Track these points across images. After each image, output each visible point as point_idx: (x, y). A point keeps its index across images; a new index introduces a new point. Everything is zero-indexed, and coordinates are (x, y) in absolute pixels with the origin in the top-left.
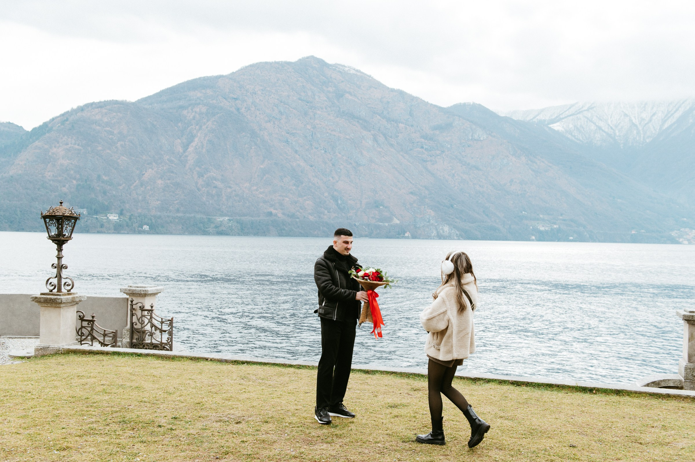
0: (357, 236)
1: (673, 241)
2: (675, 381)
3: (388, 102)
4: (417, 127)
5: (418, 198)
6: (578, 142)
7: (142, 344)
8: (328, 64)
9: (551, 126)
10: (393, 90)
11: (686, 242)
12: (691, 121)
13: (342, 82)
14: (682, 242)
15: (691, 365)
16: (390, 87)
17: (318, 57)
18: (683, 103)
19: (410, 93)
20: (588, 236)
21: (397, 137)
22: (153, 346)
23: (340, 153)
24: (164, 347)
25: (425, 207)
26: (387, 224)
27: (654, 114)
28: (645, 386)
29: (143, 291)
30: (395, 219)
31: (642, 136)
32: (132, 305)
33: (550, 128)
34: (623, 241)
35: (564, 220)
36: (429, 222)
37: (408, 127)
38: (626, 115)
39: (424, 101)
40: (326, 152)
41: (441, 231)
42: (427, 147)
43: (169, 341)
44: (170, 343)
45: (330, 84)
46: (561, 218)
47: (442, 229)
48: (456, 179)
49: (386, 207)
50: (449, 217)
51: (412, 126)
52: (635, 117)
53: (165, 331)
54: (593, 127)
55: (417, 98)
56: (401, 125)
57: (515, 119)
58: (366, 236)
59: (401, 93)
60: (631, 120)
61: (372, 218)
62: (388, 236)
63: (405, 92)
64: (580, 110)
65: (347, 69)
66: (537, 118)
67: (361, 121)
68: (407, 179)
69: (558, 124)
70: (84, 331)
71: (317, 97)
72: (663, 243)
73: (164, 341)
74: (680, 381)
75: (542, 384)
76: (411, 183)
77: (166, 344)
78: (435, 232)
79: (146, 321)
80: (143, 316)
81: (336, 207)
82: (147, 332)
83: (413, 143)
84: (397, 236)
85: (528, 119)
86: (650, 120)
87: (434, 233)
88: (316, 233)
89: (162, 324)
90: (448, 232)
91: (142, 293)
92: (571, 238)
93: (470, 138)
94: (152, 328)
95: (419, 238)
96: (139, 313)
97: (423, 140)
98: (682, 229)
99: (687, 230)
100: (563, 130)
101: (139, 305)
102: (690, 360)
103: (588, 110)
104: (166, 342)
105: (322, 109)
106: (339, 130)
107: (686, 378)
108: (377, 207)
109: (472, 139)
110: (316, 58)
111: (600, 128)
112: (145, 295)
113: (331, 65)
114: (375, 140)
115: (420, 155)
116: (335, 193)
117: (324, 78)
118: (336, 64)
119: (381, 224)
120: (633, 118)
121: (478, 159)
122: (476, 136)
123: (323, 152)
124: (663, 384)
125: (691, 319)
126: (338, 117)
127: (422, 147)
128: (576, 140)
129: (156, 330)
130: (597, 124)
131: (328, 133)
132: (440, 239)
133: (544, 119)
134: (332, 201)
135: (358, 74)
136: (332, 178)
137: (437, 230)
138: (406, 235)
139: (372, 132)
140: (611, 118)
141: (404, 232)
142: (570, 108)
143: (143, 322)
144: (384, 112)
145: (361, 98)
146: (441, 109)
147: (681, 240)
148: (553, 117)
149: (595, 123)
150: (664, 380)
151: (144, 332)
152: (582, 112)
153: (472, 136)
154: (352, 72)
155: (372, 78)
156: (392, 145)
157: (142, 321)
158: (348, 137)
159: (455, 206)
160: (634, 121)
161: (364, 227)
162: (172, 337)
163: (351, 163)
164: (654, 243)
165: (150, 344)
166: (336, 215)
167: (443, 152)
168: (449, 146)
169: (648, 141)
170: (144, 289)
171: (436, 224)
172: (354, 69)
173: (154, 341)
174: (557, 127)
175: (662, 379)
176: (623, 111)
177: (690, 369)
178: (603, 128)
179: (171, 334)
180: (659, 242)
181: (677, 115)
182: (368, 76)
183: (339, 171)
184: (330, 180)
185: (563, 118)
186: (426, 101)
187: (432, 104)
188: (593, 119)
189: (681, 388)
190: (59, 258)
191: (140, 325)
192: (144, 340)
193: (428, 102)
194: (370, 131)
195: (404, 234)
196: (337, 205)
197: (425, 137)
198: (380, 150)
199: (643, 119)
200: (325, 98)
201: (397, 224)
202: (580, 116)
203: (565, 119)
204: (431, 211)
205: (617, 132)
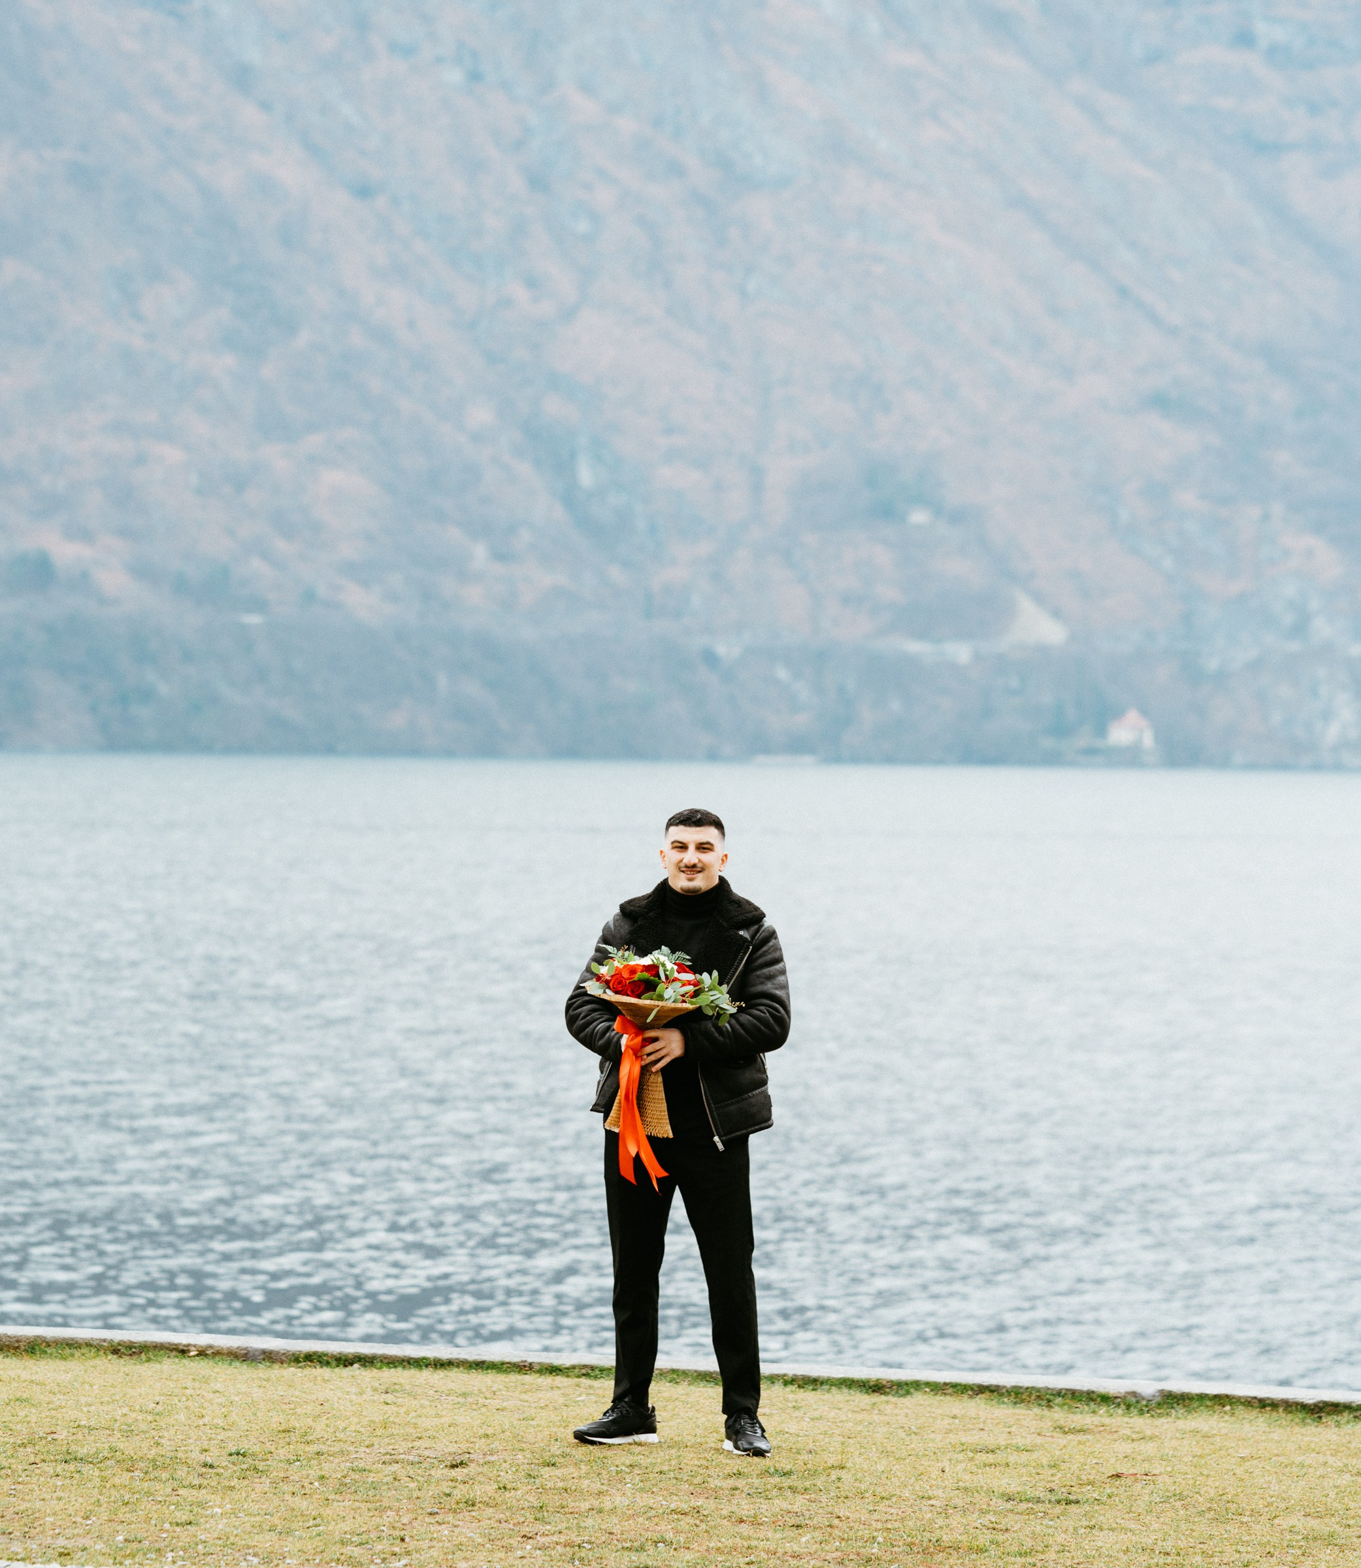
5: (1213, 439)
23: (587, 91)
25: (1266, 517)
26: (961, 652)
30: (1027, 607)
36: (1300, 629)
40: (475, 76)
42: (1280, 34)
49: (955, 519)
61: (846, 601)
68: (1123, 292)
76: (1156, 320)
81: (558, 512)
84: (1048, 743)
88: (397, 720)
108: (887, 512)
115: (1226, 104)
116: (554, 407)
119: (915, 647)
123: (454, 76)
127: (1244, 39)
134: (524, 468)
136: (531, 284)
138: (1121, 734)
141: (1105, 716)
161: (782, 673)
163: (676, 170)
166: (564, 580)
183: (583, 227)
184: (508, 303)
195: (1101, 730)
196: (570, 498)
198: (911, 59)
201: (1042, 649)
204: (1318, 543)
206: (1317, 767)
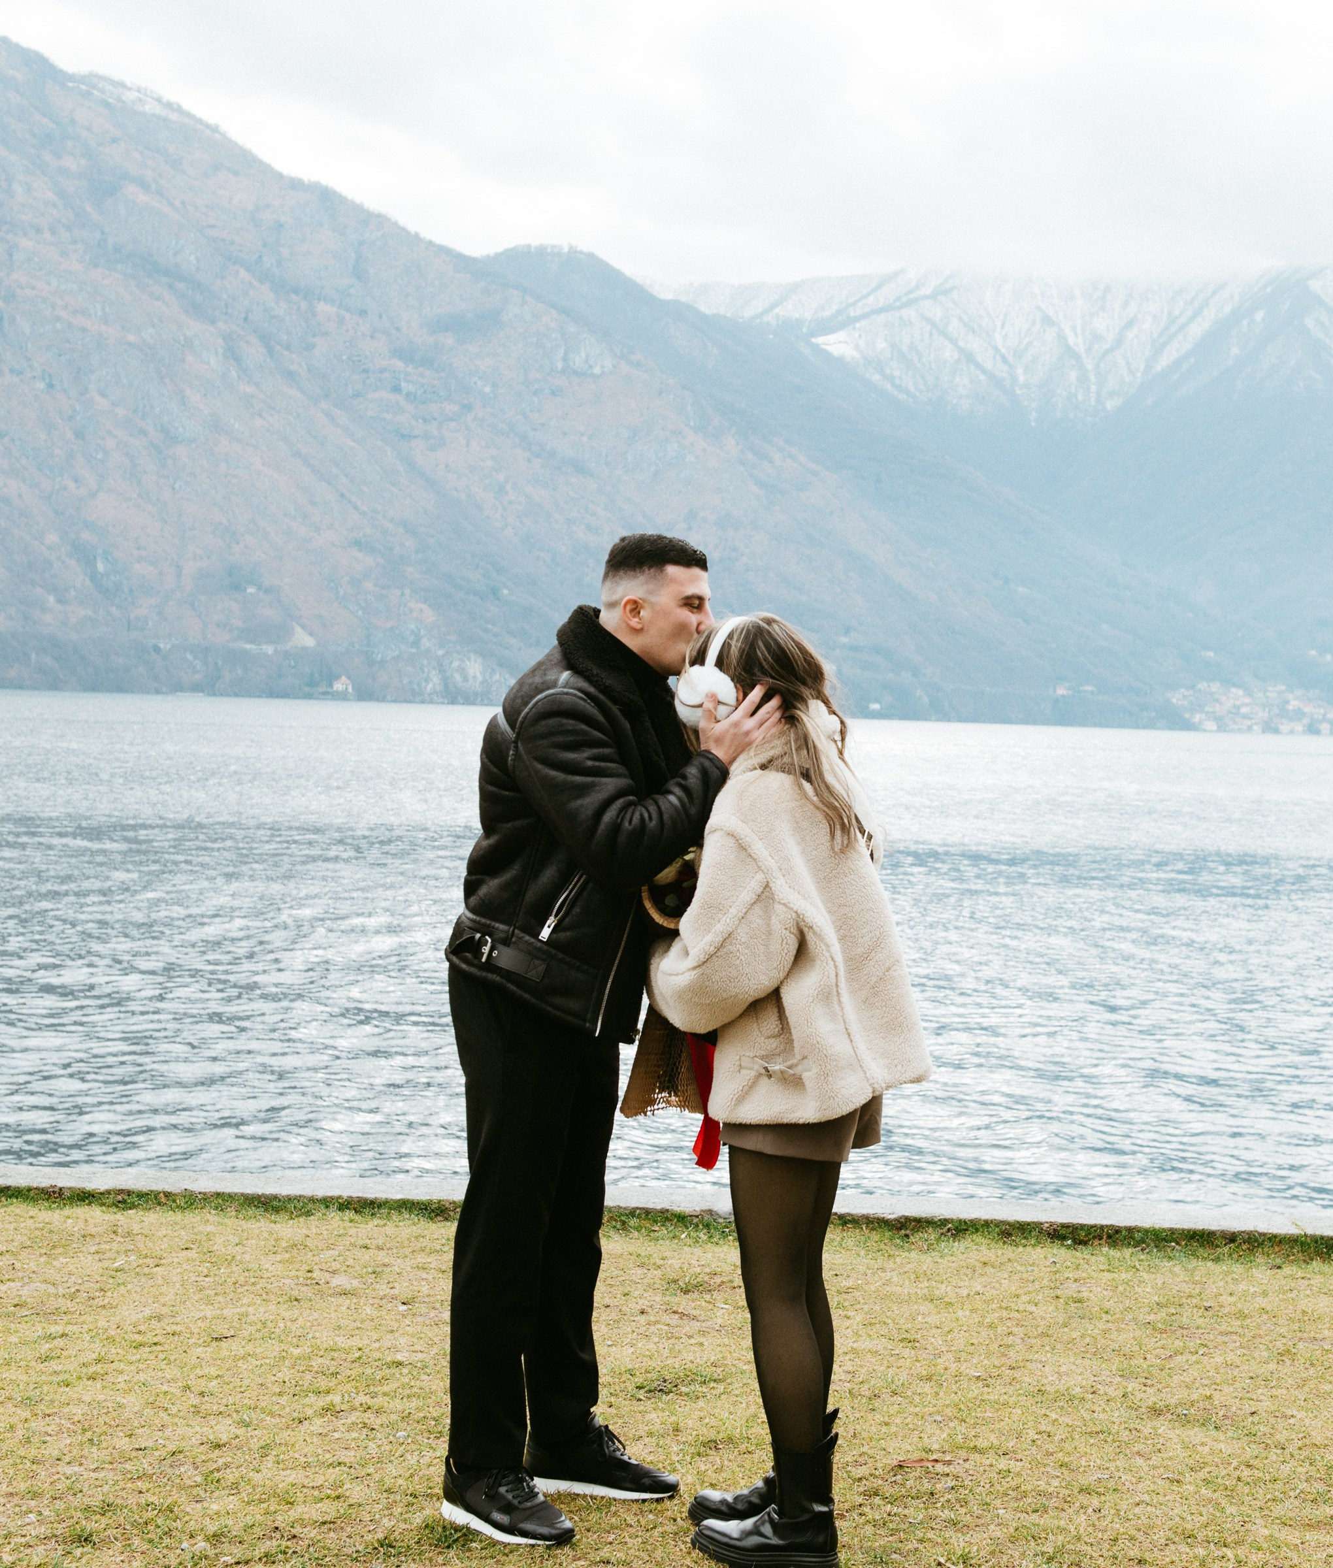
0: (164, 689)
1: (1176, 721)
3: (280, 226)
4: (380, 316)
5: (380, 561)
6: (902, 397)
8: (61, 71)
9: (819, 340)
10: (295, 184)
11: (1211, 725)
12: (1235, 350)
13: (114, 140)
14: (1200, 723)
16: (285, 172)
17: (25, 43)
18: (1214, 293)
19: (358, 200)
20: (926, 700)
21: (310, 347)
23: (103, 394)
25: (403, 594)
26: (269, 649)
27: (1130, 324)
30: (298, 629)
31: (1093, 388)
33: (818, 350)
34: (1030, 719)
35: (853, 648)
36: (416, 643)
37: (347, 315)
38: (1047, 321)
39: (404, 229)
40: (51, 386)
41: (458, 677)
42: (411, 388)
45: (70, 144)
46: (844, 640)
47: (462, 670)
48: (511, 502)
49: (267, 591)
50: (486, 630)
51: (363, 313)
52: (1074, 328)
54: (949, 353)
55: (380, 220)
56: (322, 307)
57: (708, 312)
58: (196, 688)
59: (326, 197)
60: (1061, 337)
61: (218, 626)
62: (274, 691)
63: (340, 196)
64: (911, 296)
65: (130, 96)
66: (776, 310)
67: (181, 286)
68: (342, 495)
69: (841, 335)
71: (18, 189)
72: (1145, 727)
76: (356, 508)
78: (435, 680)
81: (88, 582)
83: (366, 371)
84: (307, 689)
85: (748, 313)
86: (1119, 342)
87: (434, 682)
88: (12, 673)
90: (480, 678)
92: (875, 706)
93: (560, 365)
95: (383, 699)
97: (399, 364)
98: (1202, 686)
99: (1215, 687)
100: (856, 354)
103: (934, 296)
105: (39, 231)
106: (100, 313)
108: (237, 587)
109: (563, 371)
110: (17, 46)
111: (969, 357)
113: (72, 78)
114: (232, 354)
115: (388, 417)
116: (86, 536)
117: (45, 120)
118: (91, 75)
119: (248, 646)
120: (1068, 332)
121: (584, 439)
122: (578, 361)
123: (41, 385)
126: (96, 266)
127: (397, 389)
128: (896, 393)
130: (961, 344)
131: (58, 319)
132: (453, 702)
133: (797, 315)
134: (73, 562)
135: (173, 116)
136: (76, 481)
137: (442, 670)
138: (338, 686)
139: (220, 324)
140: (1003, 326)
141: (331, 678)
142: (879, 286)
144: (265, 259)
145: (183, 203)
146: (461, 262)
147: (1197, 718)
148: (827, 313)
149: (953, 341)
152: (915, 301)
153: (565, 359)
154: (150, 107)
155: (223, 135)
156: (290, 376)
158: (131, 338)
159: (506, 592)
160: (1071, 341)
161: (189, 657)
163: (144, 433)
164: (1121, 726)
166: (90, 613)
167: (468, 407)
168: (487, 389)
169: (1110, 405)
171: (440, 652)
172: (159, 100)
174: (837, 344)
176: (1039, 308)
178: (979, 359)
180: (1136, 726)
181: (1197, 330)
182: (208, 126)
183: (100, 456)
184: (65, 488)
185: (857, 319)
186: (412, 229)
187: (430, 243)
188: (950, 329)
193: (417, 235)
194: (213, 322)
195: (331, 685)
196: (94, 576)
197: (407, 354)
198: (250, 389)
199: (1097, 337)
200: (50, 195)
201: (305, 649)
202: (910, 313)
203: (864, 323)
204: (424, 607)
205: (1020, 371)
206: (422, 702)
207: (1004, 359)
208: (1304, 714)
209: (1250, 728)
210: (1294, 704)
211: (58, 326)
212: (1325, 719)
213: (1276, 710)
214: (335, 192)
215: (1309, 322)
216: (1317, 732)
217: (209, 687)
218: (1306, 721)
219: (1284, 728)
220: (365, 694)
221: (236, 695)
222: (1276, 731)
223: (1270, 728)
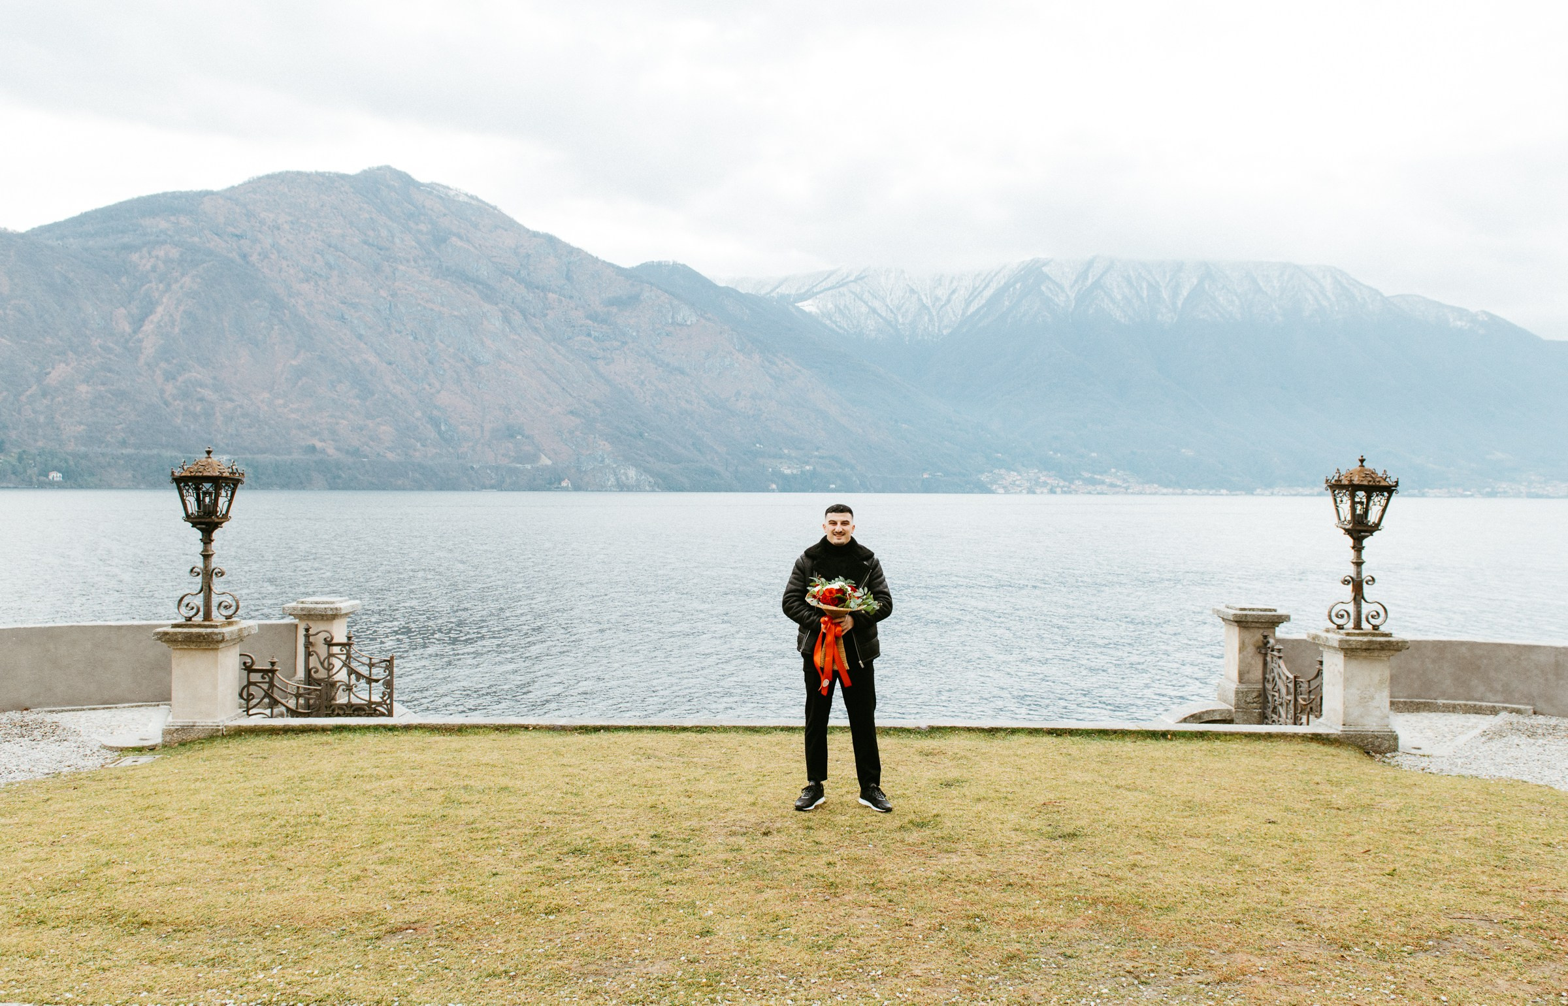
0: (476, 488)
1: (984, 489)
2: (1221, 712)
3: (528, 256)
4: (580, 299)
5: (583, 420)
6: (841, 331)
7: (331, 706)
8: (417, 182)
9: (799, 304)
10: (536, 235)
12: (1007, 303)
13: (445, 215)
14: (996, 490)
15: (1244, 687)
16: (531, 229)
17: (399, 168)
18: (995, 275)
19: (567, 242)
20: (858, 482)
21: (546, 315)
22: (353, 708)
23: (442, 342)
24: (376, 710)
25: (595, 437)
26: (529, 467)
27: (954, 292)
28: (1181, 722)
29: (331, 609)
30: (543, 456)
31: (937, 324)
32: (307, 636)
33: (798, 308)
34: (911, 490)
35: (821, 458)
36: (603, 461)
37: (563, 299)
38: (912, 291)
40: (416, 338)
41: (623, 478)
42: (596, 334)
43: (385, 698)
44: (388, 702)
45: (422, 218)
46: (816, 453)
47: (626, 474)
48: (647, 390)
49: (527, 437)
50: (637, 454)
51: (571, 297)
52: (926, 295)
53: (377, 681)
54: (864, 309)
55: (579, 251)
56: (550, 295)
57: (743, 292)
58: (492, 487)
59: (551, 240)
60: (920, 299)
61: (503, 456)
62: (532, 487)
63: (559, 240)
64: (844, 281)
65: (452, 193)
66: (777, 290)
67: (480, 287)
68: (563, 389)
69: (810, 302)
70: (253, 689)
71: (397, 241)
72: (968, 492)
73: (376, 698)
74: (1229, 711)
75: (1092, 730)
76: (571, 395)
77: (379, 704)
78: (612, 479)
79: (337, 663)
80: (331, 655)
81: (437, 436)
82: (338, 684)
83: (573, 326)
84: (548, 486)
85: (763, 292)
86: (949, 301)
87: (612, 480)
88: (400, 482)
89: (370, 668)
90: (635, 478)
91: (330, 613)
92: (833, 486)
93: (670, 321)
94: (349, 677)
95: (586, 490)
96: (322, 650)
97: (590, 322)
98: (996, 471)
99: (1003, 471)
100: (818, 311)
101: (323, 635)
102: (1241, 680)
103: (855, 281)
104: (381, 700)
105: (408, 261)
106: (440, 301)
107: (1237, 706)
108: (512, 436)
109: (672, 323)
110: (395, 170)
111: (874, 311)
112: (332, 616)
113: (423, 185)
114: (506, 320)
115: (585, 349)
116: (435, 412)
117: (410, 206)
118: (432, 183)
119: (518, 465)
120: (923, 297)
121: (684, 357)
122: (679, 319)
123: (411, 338)
124: (1206, 718)
125: (1243, 619)
126: (437, 278)
127: (589, 335)
128: (838, 329)
129: (358, 680)
130: (870, 304)
131: (419, 304)
132: (623, 491)
133: (788, 292)
134: (429, 426)
135: (474, 202)
136: (430, 385)
137: (615, 475)
138: (564, 484)
139: (500, 305)
140: (890, 295)
141: (560, 480)
143: (331, 667)
144: (522, 272)
145: (480, 245)
146: (619, 271)
147: (994, 487)
148: (803, 291)
149: (866, 303)
150: (1207, 712)
151: (333, 685)
152: (847, 283)
153: (673, 317)
154: (462, 198)
155: (499, 211)
156: (536, 330)
157: (330, 664)
158: (456, 313)
159: (646, 434)
160: (925, 301)
161: (488, 471)
162: (392, 691)
163: (463, 360)
164: (956, 492)
165: (346, 705)
166: (438, 451)
167: (624, 343)
168: (634, 334)
169: (945, 332)
170: (332, 606)
171: (615, 466)
172: (466, 195)
173: (354, 700)
174: (808, 306)
175: (1204, 710)
176: (908, 285)
177: (1243, 692)
178: (879, 311)
179: (389, 684)
180: (964, 492)
181: (988, 293)
182: (491, 207)
183: (441, 373)
184: (424, 389)
185: (818, 293)
186: (595, 255)
187: (604, 262)
188: (864, 296)
189: (1231, 722)
190: (207, 557)
191: (326, 671)
192: (334, 699)
193: (597, 258)
194: (497, 304)
195: (560, 484)
196: (440, 432)
197: (593, 317)
198: (516, 337)
199: (937, 299)
200: (414, 243)
201: (546, 466)
202: (843, 290)
203: (821, 295)
204: (606, 443)
205: (900, 317)
206: (606, 491)
207: (892, 311)
208: (1048, 484)
209: (1021, 491)
210: (1043, 479)
211: (419, 308)
212: (1058, 486)
213: (1034, 482)
214: (555, 238)
215: (1043, 288)
216: (1055, 493)
217: (499, 486)
218: (1049, 487)
219: (1038, 491)
220: (577, 488)
221: (513, 490)
222: (1034, 493)
223: (1031, 491)
